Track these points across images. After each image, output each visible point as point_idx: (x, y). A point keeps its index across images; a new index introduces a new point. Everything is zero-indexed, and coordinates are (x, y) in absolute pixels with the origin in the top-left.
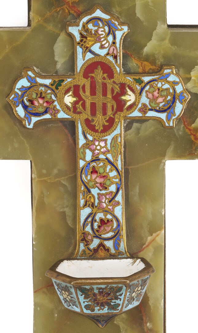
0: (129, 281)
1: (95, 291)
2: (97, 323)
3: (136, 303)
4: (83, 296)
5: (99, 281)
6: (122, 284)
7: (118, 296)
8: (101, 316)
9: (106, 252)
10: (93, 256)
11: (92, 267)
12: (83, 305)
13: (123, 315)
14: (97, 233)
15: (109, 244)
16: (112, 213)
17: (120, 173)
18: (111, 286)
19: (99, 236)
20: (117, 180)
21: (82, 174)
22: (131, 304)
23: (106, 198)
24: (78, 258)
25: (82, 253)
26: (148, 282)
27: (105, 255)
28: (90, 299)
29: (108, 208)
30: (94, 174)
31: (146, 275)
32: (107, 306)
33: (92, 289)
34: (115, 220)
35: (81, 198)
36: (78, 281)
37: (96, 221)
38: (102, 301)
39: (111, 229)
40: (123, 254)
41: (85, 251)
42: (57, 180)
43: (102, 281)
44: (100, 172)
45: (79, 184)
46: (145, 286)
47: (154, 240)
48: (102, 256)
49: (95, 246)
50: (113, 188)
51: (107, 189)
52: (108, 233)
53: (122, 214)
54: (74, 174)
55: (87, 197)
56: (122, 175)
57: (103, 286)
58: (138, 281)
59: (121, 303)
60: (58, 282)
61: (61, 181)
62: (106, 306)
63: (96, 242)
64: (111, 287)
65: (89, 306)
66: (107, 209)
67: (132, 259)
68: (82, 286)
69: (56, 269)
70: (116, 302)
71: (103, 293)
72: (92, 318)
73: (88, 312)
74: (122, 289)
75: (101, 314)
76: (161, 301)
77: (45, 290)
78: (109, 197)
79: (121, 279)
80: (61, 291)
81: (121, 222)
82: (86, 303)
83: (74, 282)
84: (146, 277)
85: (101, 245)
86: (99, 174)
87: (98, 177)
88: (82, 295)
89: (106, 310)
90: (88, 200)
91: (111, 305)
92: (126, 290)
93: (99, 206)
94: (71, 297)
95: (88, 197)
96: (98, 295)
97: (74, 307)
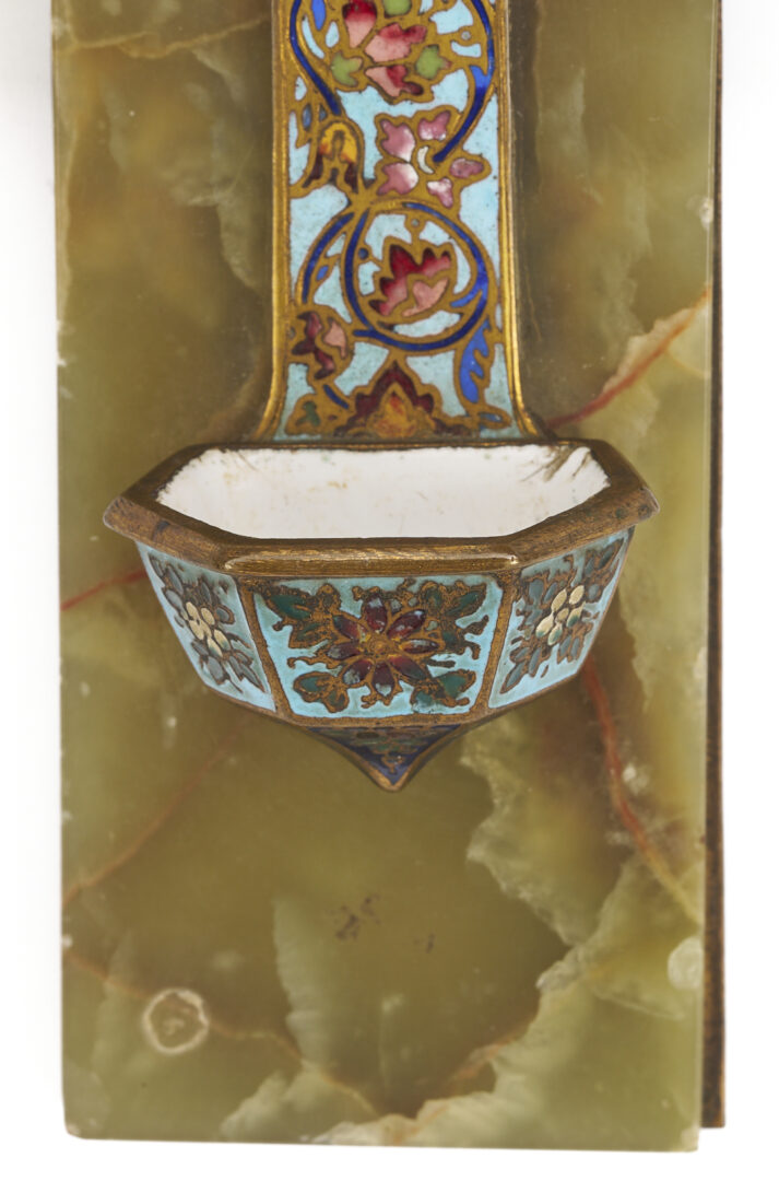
0: (520, 560)
1: (345, 608)
2: (366, 764)
3: (558, 671)
4: (288, 629)
5: (362, 556)
6: (484, 574)
7: (465, 632)
8: (382, 733)
9: (420, 409)
10: (356, 430)
11: (345, 486)
12: (287, 677)
13: (506, 726)
14: (373, 317)
15: (435, 371)
16: (450, 214)
17: (491, 13)
18: (427, 582)
19: (382, 331)
20: (475, 51)
21: (299, 16)
22: (533, 675)
23: (420, 142)
24: (277, 438)
25: (298, 416)
26: (621, 563)
27: (411, 428)
28: (318, 646)
29: (428, 189)
30: (357, 20)
31: (608, 530)
32: (410, 682)
33: (330, 597)
34: (464, 252)
35: (293, 140)
36: (257, 557)
37: (366, 254)
38: (381, 659)
39: (443, 295)
40: (505, 423)
41: (315, 407)
42: (174, 46)
43: (380, 555)
44: (391, 11)
45: (284, 67)
46: (608, 581)
47: (659, 352)
48: (399, 430)
49: (365, 382)
50: (453, 91)
51: (424, 97)
52: (428, 317)
53: (500, 219)
54: (258, 22)
55: (322, 134)
56: (499, 27)
57: (387, 583)
58: (565, 559)
59: (479, 666)
60: (165, 557)
61: (194, 52)
62: (402, 683)
63: (368, 361)
64: (429, 585)
65: (320, 683)
66: (426, 196)
67: (545, 450)
68: (280, 579)
69: (162, 494)
70: (451, 664)
71: (389, 614)
72: (336, 739)
73: (316, 710)
74: (484, 597)
75: (378, 721)
76: (695, 659)
77: (116, 597)
78: (433, 133)
79: (479, 548)
80: (180, 603)
81: (495, 259)
82: (303, 668)
83: (235, 560)
84: (611, 539)
85: (394, 376)
86: (382, 21)
87: (379, 33)
88: (278, 627)
89: (402, 701)
90: (329, 149)
91: (430, 676)
92: (505, 604)
93: (382, 178)
94: (230, 637)
95: (330, 133)
96: (360, 629)
97: (245, 684)
